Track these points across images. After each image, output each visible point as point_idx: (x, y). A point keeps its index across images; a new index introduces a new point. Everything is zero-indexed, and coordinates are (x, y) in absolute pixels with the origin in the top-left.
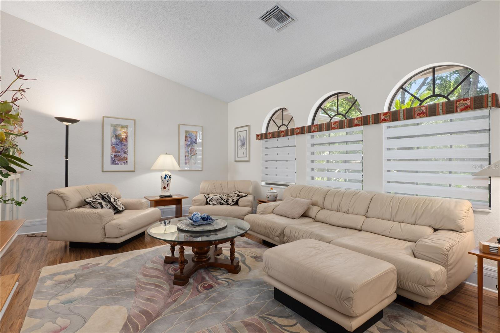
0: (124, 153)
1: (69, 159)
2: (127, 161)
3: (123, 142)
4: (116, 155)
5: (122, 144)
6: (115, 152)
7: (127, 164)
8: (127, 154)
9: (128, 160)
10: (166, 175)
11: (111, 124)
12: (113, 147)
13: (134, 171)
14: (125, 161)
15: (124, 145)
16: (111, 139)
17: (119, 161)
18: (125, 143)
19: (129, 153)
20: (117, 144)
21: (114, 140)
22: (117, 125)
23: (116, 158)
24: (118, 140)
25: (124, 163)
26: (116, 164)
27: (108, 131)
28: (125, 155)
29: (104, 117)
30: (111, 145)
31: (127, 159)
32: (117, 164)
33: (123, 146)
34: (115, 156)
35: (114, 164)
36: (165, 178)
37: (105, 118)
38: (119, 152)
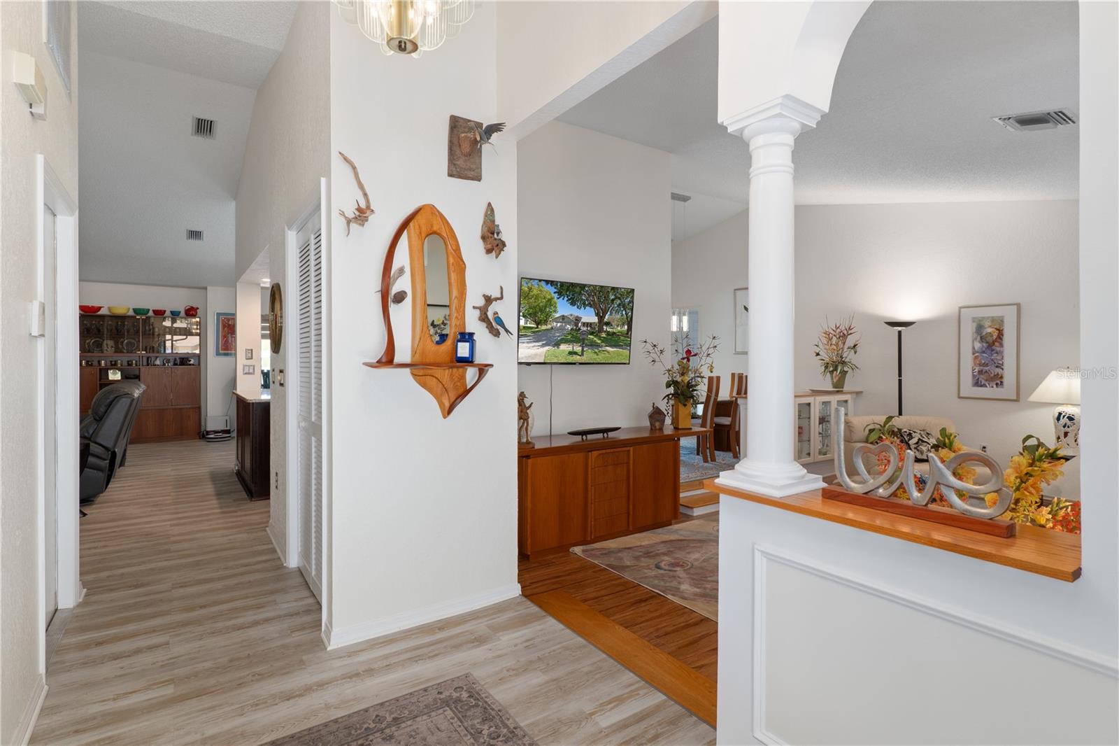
0: (997, 367)
1: (903, 378)
2: (1001, 382)
3: (994, 347)
4: (982, 371)
5: (992, 350)
6: (980, 365)
7: (1003, 388)
8: (1003, 369)
9: (1005, 380)
10: (1060, 414)
11: (974, 318)
12: (976, 357)
13: (1017, 400)
14: (999, 382)
15: (997, 353)
16: (973, 342)
17: (986, 380)
18: (998, 349)
19: (1005, 367)
20: (984, 352)
21: (978, 345)
22: (983, 318)
23: (982, 376)
24: (984, 345)
25: (997, 384)
26: (981, 386)
27: (968, 331)
28: (999, 370)
29: (960, 308)
30: (973, 354)
31: (1002, 377)
32: (984, 386)
33: (995, 355)
34: (980, 372)
35: (978, 386)
36: (1058, 419)
37: (962, 310)
38: (986, 365)
